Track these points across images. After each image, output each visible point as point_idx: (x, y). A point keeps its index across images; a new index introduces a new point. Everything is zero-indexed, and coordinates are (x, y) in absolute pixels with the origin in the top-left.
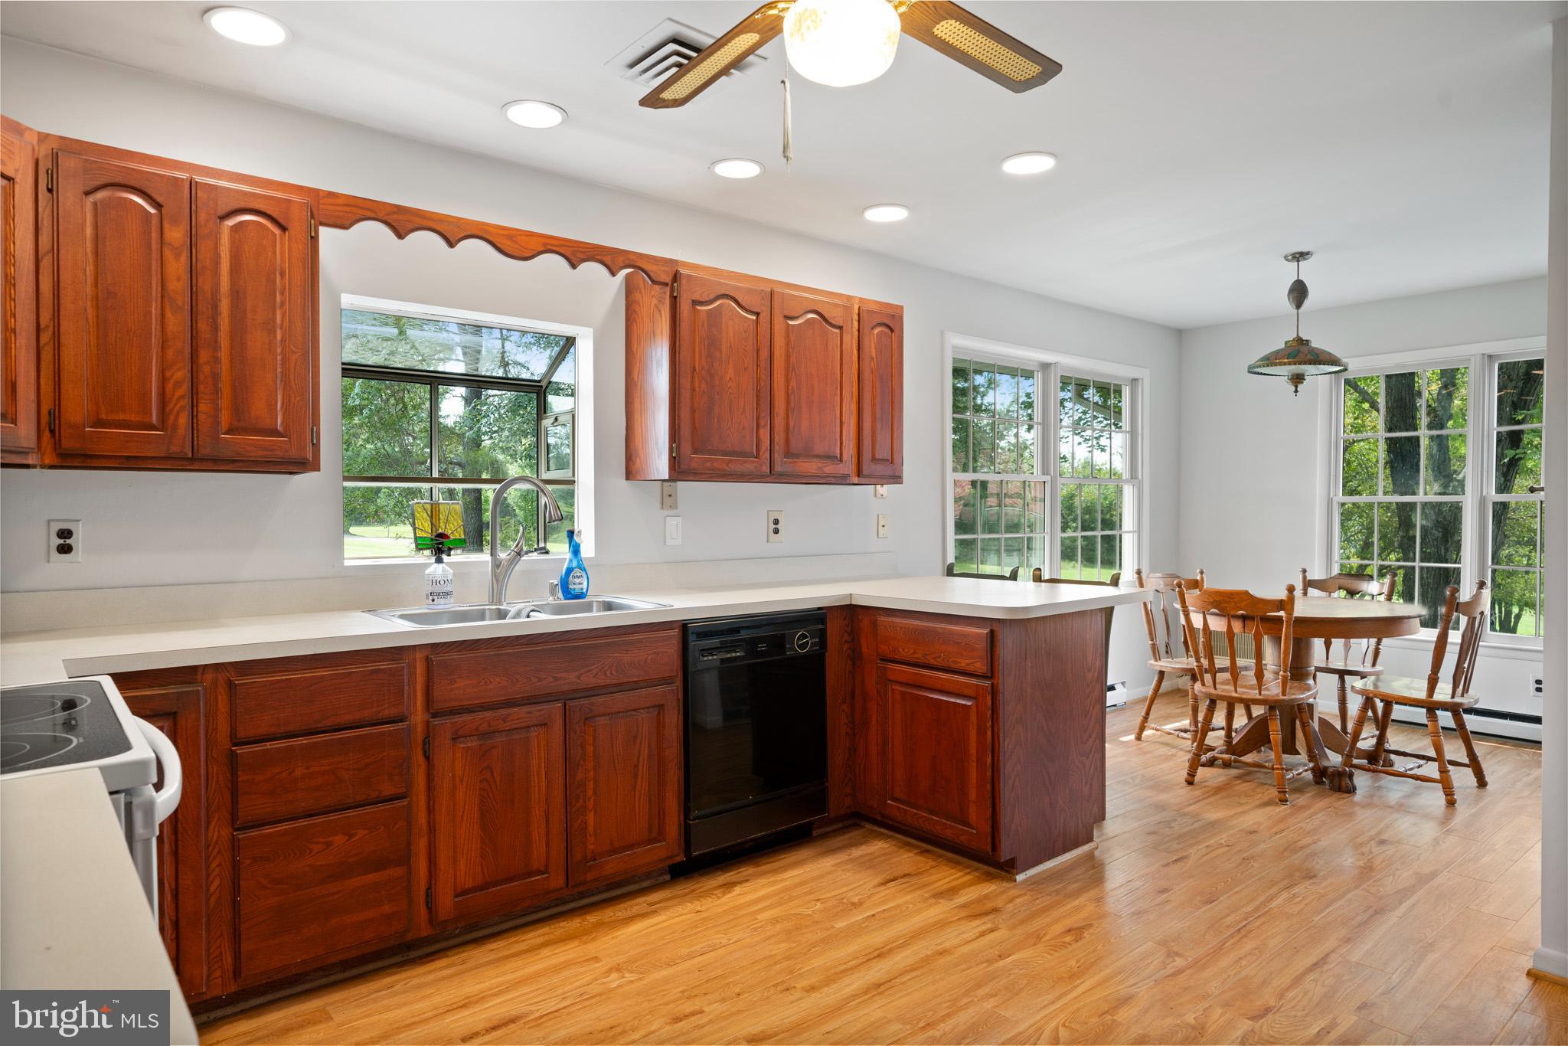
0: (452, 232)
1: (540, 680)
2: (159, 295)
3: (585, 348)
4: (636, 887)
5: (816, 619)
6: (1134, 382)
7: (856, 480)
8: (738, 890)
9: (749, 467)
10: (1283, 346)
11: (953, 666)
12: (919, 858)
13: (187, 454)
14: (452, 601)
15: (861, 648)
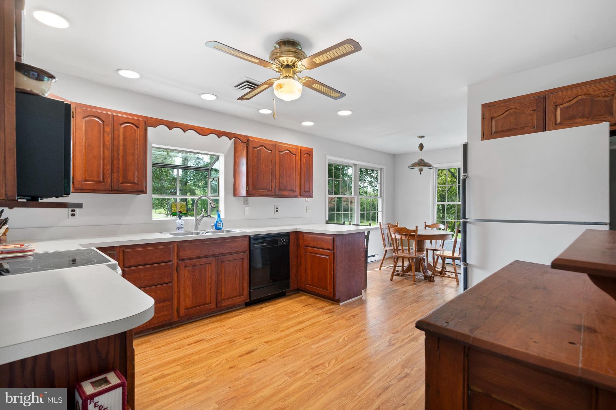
0: (185, 128)
1: (209, 251)
2: (103, 146)
3: (222, 159)
4: (236, 309)
5: (287, 235)
6: (381, 169)
7: (299, 197)
8: (264, 309)
9: (269, 193)
10: (417, 161)
11: (324, 247)
12: (315, 300)
13: (110, 189)
14: (184, 230)
15: (299, 243)
